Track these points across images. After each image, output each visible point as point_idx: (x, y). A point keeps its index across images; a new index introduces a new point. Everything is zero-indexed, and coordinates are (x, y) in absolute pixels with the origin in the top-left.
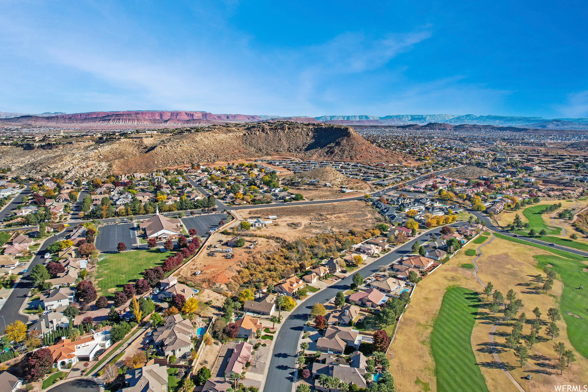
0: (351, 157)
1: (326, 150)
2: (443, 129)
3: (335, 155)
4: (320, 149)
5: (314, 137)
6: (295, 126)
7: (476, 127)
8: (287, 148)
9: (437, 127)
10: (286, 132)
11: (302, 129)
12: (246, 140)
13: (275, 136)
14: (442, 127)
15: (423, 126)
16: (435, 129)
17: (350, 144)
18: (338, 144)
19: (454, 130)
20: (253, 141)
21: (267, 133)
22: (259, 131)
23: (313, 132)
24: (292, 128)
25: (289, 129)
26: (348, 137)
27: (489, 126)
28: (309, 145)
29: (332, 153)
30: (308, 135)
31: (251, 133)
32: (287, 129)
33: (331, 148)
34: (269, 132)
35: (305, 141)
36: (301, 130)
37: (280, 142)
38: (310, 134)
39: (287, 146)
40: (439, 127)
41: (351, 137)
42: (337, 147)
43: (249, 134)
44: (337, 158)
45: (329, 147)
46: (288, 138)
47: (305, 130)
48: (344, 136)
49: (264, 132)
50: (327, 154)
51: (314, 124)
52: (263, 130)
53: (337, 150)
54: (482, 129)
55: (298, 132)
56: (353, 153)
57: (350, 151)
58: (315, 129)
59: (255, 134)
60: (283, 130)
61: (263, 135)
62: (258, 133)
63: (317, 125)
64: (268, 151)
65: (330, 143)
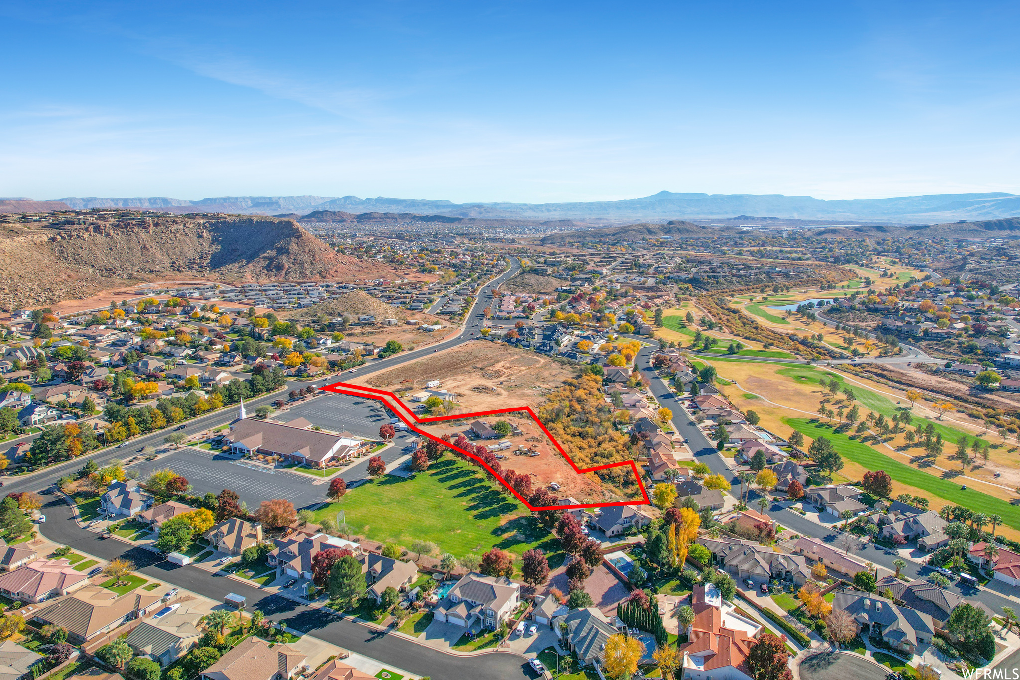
0: (320, 273)
1: (264, 263)
2: (340, 222)
3: (288, 272)
4: (248, 263)
5: (214, 241)
6: (169, 219)
7: (389, 216)
8: (169, 265)
9: (329, 218)
10: (151, 232)
11: (185, 226)
12: (62, 252)
13: (129, 241)
14: (338, 218)
15: (303, 217)
16: (328, 221)
17: (307, 249)
18: (283, 251)
19: (358, 222)
20: (84, 253)
21: (108, 235)
22: (87, 230)
23: (210, 231)
24: (163, 224)
25: (157, 225)
26: (298, 238)
27: (408, 214)
28: (213, 256)
29: (280, 267)
30: (200, 236)
31: (70, 236)
32: (152, 225)
33: (271, 259)
34: (112, 234)
35: (199, 249)
36: (182, 226)
37: (146, 252)
38: (205, 235)
39: (167, 262)
40: (334, 217)
41: (304, 238)
42: (284, 256)
43: (63, 238)
44: (294, 277)
45: (265, 258)
46: (161, 244)
47: (191, 226)
48: (289, 235)
49: (101, 233)
50: (268, 270)
51: (204, 216)
52: (97, 229)
53: (286, 262)
54: (399, 220)
55: (177, 231)
56: (319, 266)
57: (312, 263)
58: (211, 225)
59: (79, 237)
60: (145, 227)
61: (101, 239)
62: (86, 235)
63: (213, 217)
64: (128, 272)
65: (263, 250)
